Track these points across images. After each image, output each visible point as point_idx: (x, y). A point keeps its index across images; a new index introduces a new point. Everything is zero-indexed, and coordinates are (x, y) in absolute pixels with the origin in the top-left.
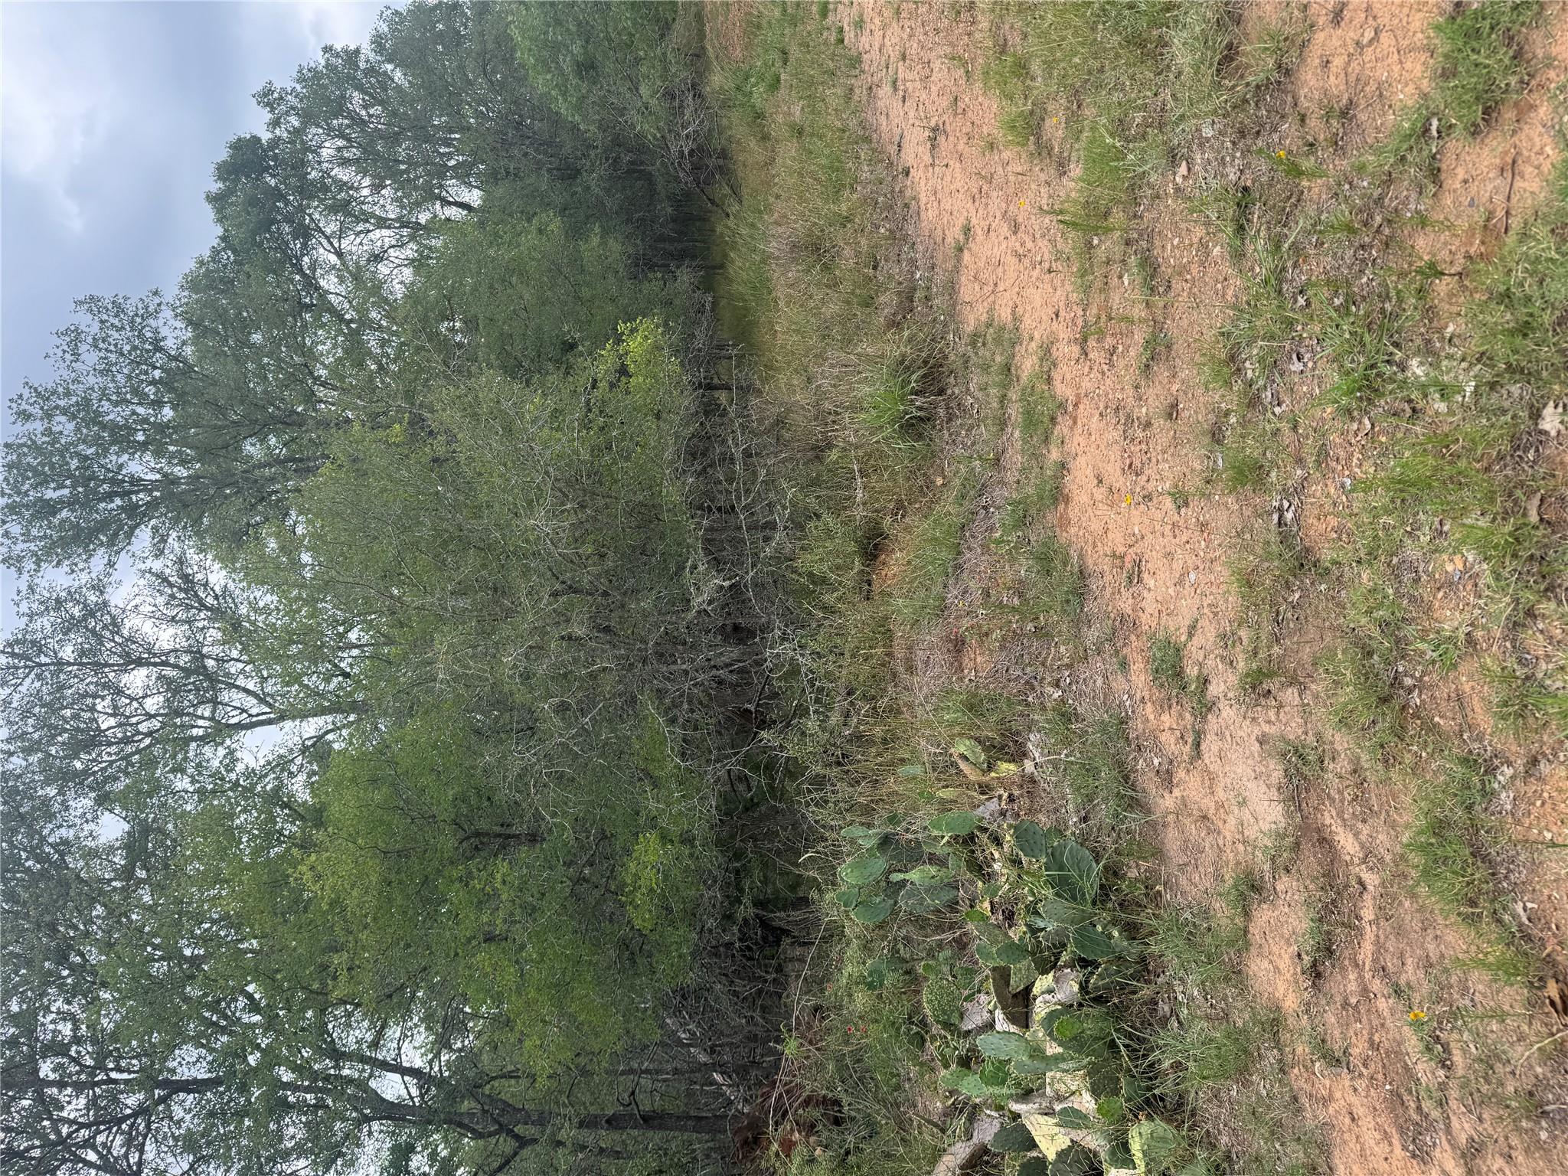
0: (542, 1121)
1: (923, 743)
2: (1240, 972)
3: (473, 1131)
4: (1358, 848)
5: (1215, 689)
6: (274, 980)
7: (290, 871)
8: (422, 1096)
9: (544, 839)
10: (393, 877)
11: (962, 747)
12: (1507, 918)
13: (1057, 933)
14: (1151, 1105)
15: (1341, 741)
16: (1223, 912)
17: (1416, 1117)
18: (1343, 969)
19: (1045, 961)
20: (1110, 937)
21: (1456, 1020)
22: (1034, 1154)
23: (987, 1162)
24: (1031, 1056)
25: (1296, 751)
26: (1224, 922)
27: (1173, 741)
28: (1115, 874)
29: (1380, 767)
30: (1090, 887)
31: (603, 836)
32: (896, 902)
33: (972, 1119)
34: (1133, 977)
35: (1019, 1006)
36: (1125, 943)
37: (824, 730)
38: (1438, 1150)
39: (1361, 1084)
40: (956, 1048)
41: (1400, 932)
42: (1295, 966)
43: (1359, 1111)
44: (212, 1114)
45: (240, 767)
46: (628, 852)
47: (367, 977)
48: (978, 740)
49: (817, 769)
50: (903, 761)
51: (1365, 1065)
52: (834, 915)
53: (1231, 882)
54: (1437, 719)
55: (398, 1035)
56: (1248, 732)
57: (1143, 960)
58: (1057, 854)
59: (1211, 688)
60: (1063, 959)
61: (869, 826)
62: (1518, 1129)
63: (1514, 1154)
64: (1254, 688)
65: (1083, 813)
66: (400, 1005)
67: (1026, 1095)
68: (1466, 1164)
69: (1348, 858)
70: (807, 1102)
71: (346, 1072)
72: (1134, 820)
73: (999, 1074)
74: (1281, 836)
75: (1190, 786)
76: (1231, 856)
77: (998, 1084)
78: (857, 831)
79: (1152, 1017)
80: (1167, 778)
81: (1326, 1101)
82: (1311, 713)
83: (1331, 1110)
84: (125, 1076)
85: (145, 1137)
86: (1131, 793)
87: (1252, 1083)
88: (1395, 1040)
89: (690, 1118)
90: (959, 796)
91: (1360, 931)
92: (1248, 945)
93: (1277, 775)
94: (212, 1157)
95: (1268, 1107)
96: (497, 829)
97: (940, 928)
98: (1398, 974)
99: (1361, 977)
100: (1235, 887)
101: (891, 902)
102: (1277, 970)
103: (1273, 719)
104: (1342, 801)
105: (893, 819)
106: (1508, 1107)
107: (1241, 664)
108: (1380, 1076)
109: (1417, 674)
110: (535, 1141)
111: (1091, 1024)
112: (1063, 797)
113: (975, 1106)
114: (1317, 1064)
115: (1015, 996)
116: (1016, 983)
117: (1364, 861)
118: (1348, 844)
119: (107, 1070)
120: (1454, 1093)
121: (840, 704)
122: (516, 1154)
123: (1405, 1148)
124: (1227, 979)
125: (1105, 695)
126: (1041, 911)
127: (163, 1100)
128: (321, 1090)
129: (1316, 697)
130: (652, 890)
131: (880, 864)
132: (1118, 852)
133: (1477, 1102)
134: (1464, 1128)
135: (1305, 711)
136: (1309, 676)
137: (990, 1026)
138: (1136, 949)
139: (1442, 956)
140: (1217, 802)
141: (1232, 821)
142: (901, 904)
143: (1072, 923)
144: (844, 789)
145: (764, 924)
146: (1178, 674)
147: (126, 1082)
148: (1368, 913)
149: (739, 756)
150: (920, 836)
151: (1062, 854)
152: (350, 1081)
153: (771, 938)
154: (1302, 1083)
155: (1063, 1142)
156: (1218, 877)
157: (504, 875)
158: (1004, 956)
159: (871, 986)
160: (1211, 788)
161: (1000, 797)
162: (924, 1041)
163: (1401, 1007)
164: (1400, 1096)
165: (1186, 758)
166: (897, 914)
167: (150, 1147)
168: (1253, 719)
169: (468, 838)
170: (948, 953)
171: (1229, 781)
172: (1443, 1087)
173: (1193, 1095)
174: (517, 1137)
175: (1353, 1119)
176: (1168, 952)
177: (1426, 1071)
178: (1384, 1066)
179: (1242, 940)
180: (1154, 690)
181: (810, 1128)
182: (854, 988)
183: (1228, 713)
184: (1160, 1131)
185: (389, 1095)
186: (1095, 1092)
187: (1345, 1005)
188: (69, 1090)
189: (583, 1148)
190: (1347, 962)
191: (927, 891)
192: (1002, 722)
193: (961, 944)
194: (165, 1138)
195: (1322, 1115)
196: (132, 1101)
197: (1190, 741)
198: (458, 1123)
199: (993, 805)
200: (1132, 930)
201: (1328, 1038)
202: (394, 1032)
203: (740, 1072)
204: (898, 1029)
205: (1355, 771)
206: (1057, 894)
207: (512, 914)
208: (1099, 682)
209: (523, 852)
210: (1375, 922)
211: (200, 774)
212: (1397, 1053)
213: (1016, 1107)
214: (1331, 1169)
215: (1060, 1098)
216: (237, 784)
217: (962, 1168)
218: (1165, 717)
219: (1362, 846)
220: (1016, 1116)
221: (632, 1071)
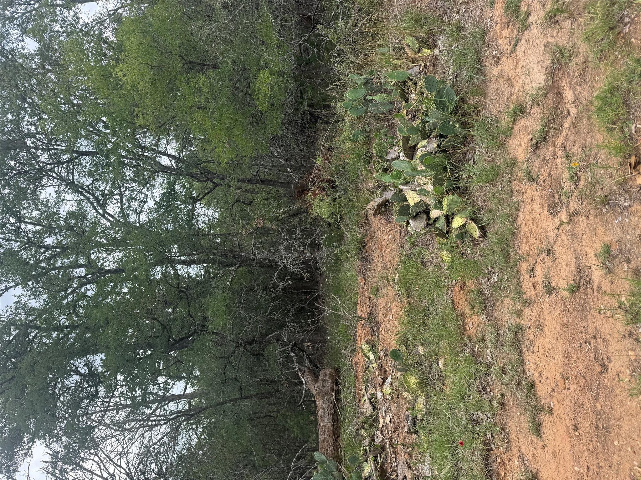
0: (224, 178)
1: (391, 37)
2: (505, 144)
3: (198, 179)
4: (573, 97)
5: (532, 19)
6: (112, 116)
7: (112, 70)
8: (177, 165)
9: (219, 68)
10: (156, 77)
11: (409, 40)
12: (626, 130)
13: (433, 124)
14: (454, 190)
15: (583, 47)
16: (505, 120)
17: (556, 201)
18: (548, 146)
19: (425, 134)
20: (455, 127)
21: (587, 168)
22: (405, 203)
23: (387, 205)
24: (412, 170)
25: (561, 51)
26: (504, 124)
27: (505, 43)
28: (463, 101)
29: (597, 61)
30: (451, 106)
31: (245, 70)
32: (367, 108)
33: (384, 190)
34: (460, 143)
35: (411, 151)
36: (460, 130)
37: (346, 28)
38: (561, 213)
39: (539, 189)
40: (382, 165)
41: (577, 133)
42: (528, 143)
43: (536, 197)
44: (96, 165)
45: (81, 22)
46: (255, 77)
47: (150, 118)
48: (416, 37)
49: (341, 47)
50: (380, 46)
51: (544, 182)
52: (341, 112)
53: (512, 108)
54: (633, 40)
55: (165, 142)
56: (542, 40)
57: (465, 137)
58: (441, 91)
59: (530, 18)
60: (433, 135)
61: (361, 75)
62: (595, 208)
63: (590, 216)
64: (550, 19)
65: (455, 74)
66: (165, 130)
67: (407, 183)
68: (570, 218)
69: (566, 101)
70: (322, 181)
71: (146, 154)
72: (477, 79)
73: (398, 176)
74: (540, 89)
75: (507, 65)
76: (515, 97)
77: (397, 179)
78: (355, 77)
79: (464, 159)
80: (497, 61)
81: (523, 193)
82: (574, 33)
83: (525, 197)
84: (60, 147)
85: (73, 170)
86: (479, 67)
87: (496, 185)
88: (559, 174)
89: (279, 182)
90: (403, 63)
91: (560, 132)
92: (511, 133)
93: (548, 62)
94: (100, 179)
95: (500, 194)
96: (198, 61)
97: (383, 120)
98: (570, 149)
99: (554, 149)
100: (514, 110)
101: (365, 108)
102: (520, 145)
103: (555, 35)
104: (573, 76)
105: (371, 73)
106: (595, 200)
107: (549, 6)
108: (548, 186)
109: (632, 17)
110: (221, 185)
111: (439, 159)
112: (449, 67)
113: (386, 186)
114: (525, 180)
115: (410, 148)
116: (411, 143)
117: (573, 103)
118: (569, 95)
119: (53, 145)
120: (575, 194)
121: (354, 15)
122: (214, 188)
123: (548, 211)
124: (498, 147)
125: (480, 19)
126: (429, 114)
127: (76, 157)
128: (137, 159)
129: (579, 25)
130: (266, 94)
131: (363, 91)
132: (466, 92)
133: (582, 197)
134: (574, 206)
135: (571, 32)
136: (580, 14)
137: (397, 158)
138: (464, 132)
139: (592, 144)
140: (516, 73)
141: (521, 81)
142: (370, 109)
143: (441, 120)
144: (351, 57)
145: (311, 114)
146: (517, 10)
147: (62, 150)
148: (566, 125)
149: (306, 38)
150: (382, 80)
151: (443, 91)
152: (148, 157)
153: (313, 120)
154: (516, 187)
155: (418, 200)
156: (507, 106)
157: (203, 81)
158: (409, 132)
159: (352, 141)
160: (515, 66)
161: (420, 65)
162: (370, 162)
163: (566, 162)
164: (553, 194)
165: (508, 51)
166: (367, 113)
167: (75, 174)
168: (546, 35)
169: (186, 63)
170: (385, 130)
171: (525, 63)
172: (572, 192)
173: (472, 188)
174: (214, 183)
175: (532, 200)
176: (477, 136)
177: (567, 185)
178: (551, 183)
179: (509, 132)
180: (503, 18)
181: (323, 189)
182: (346, 141)
183: (535, 30)
184: (456, 199)
185: (164, 164)
186: (434, 184)
187: (544, 159)
188: (40, 151)
189: (239, 189)
190: (550, 144)
191: (381, 105)
192: (429, 29)
193: (391, 127)
194: (81, 171)
195: (520, 198)
196: (66, 157)
197: (513, 43)
198: (192, 176)
199: (417, 69)
200: (464, 125)
201: (532, 171)
202: (164, 141)
203: (298, 169)
204: (361, 157)
205: (585, 62)
206: (437, 108)
207: (208, 98)
208: (478, 12)
209: (211, 72)
210: (569, 129)
211: (64, 24)
212: (558, 179)
213: (402, 187)
214: (517, 216)
215: (419, 185)
216: (81, 30)
217: (377, 206)
218: (505, 32)
219: (575, 95)
220: (401, 191)
221: (257, 165)
